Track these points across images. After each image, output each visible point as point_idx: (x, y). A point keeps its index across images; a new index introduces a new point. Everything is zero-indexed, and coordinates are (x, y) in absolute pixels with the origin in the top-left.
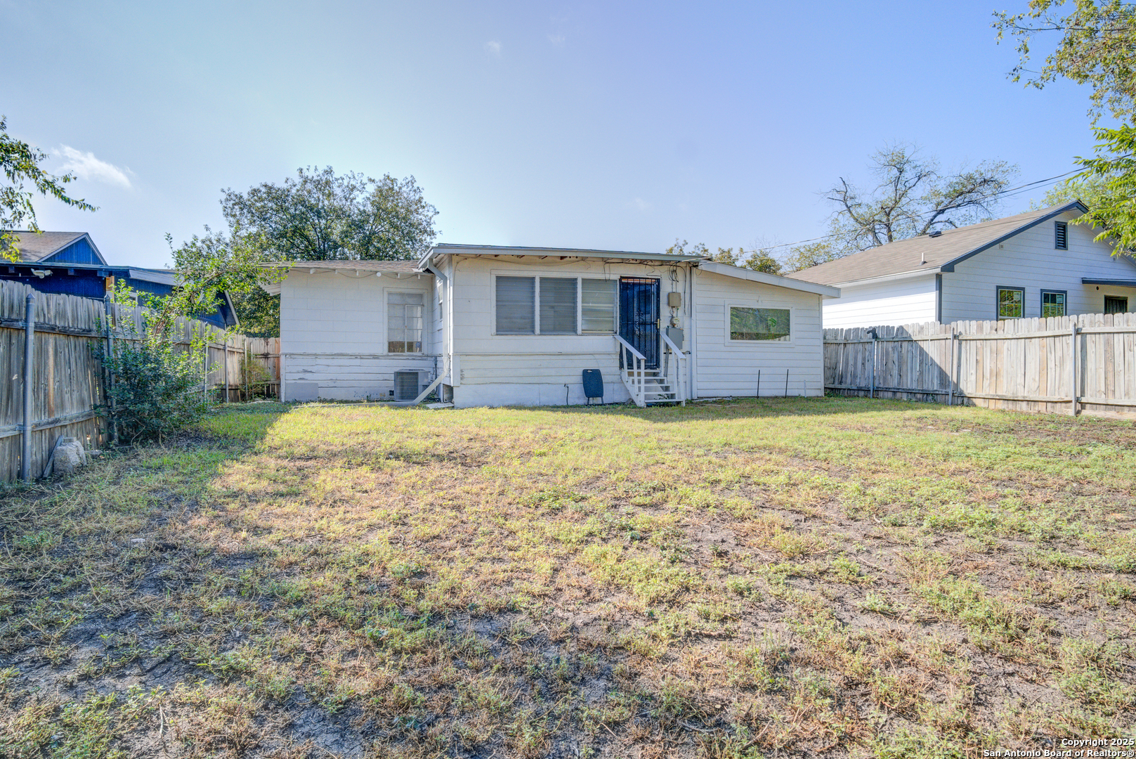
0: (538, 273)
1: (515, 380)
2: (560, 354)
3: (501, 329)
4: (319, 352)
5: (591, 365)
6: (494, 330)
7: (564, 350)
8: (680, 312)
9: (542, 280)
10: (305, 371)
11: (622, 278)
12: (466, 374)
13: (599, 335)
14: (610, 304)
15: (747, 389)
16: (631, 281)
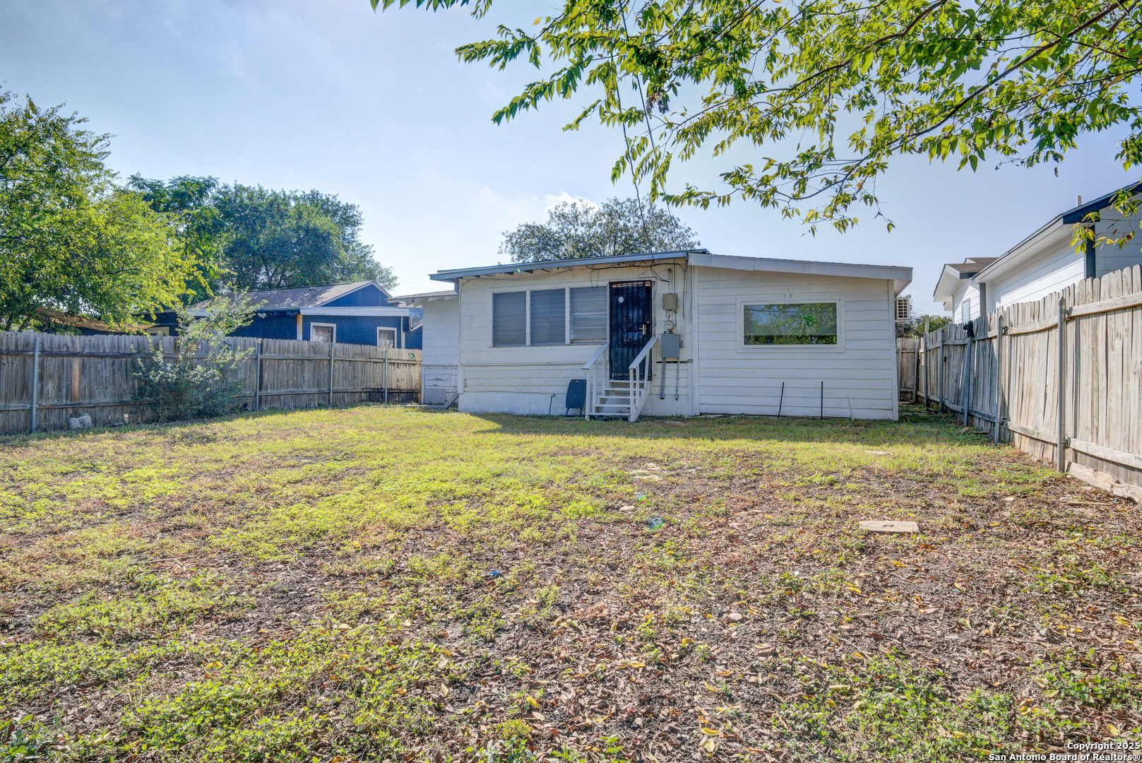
0: (528, 286)
1: (508, 389)
2: (549, 364)
3: (497, 342)
4: (446, 364)
5: (579, 376)
6: (490, 342)
7: (552, 361)
8: (679, 316)
9: (533, 293)
10: (438, 379)
11: (611, 284)
12: (469, 382)
13: (587, 344)
14: (600, 312)
15: (768, 406)
16: (619, 286)
